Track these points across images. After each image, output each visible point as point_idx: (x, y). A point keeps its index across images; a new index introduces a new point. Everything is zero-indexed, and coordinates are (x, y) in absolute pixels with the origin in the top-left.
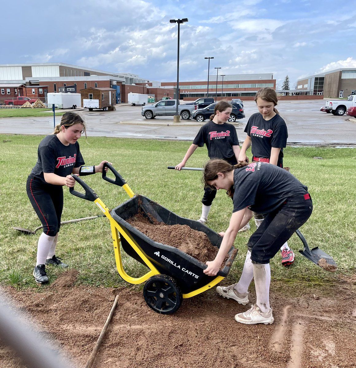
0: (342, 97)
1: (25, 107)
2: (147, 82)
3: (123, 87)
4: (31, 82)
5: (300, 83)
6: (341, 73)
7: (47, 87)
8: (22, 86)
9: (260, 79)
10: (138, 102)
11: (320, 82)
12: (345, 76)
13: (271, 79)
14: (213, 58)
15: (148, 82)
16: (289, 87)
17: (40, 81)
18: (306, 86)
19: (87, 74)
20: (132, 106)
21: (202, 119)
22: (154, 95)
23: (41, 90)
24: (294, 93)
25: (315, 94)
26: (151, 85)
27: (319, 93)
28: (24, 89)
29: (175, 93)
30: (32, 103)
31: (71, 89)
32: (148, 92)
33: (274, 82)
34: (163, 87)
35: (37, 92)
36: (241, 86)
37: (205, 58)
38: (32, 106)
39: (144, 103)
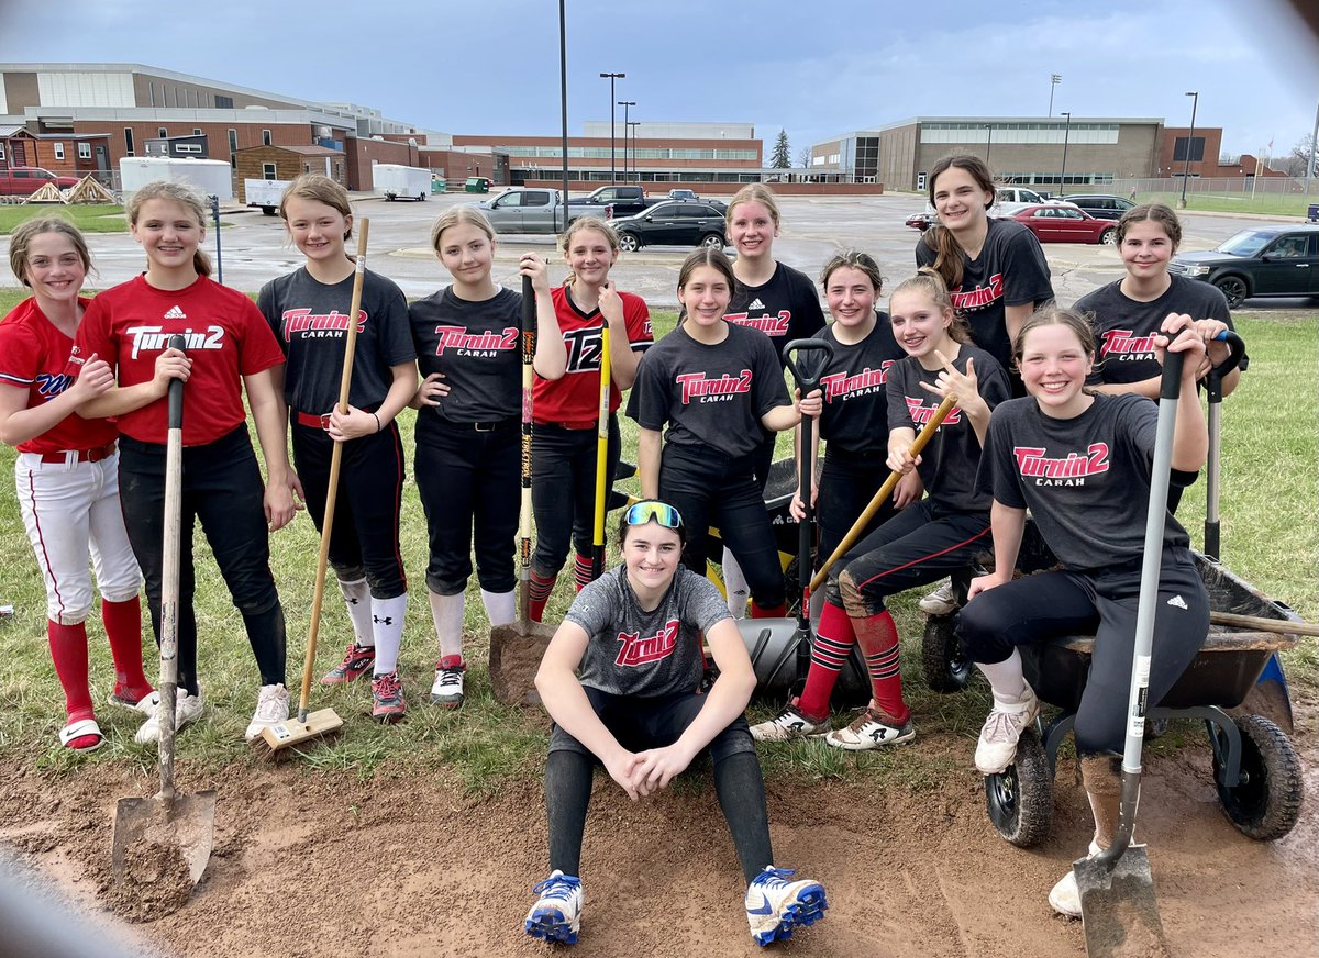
0: (923, 190)
1: (39, 199)
2: (407, 132)
3: (350, 144)
4: (43, 121)
5: (817, 151)
6: (920, 127)
7: (105, 138)
8: (22, 134)
9: (722, 138)
10: (405, 190)
11: (869, 149)
12: (929, 137)
13: (749, 138)
14: (623, 76)
15: (412, 131)
16: (789, 160)
17: (74, 119)
18: (834, 159)
19: (224, 101)
20: (387, 201)
21: (633, 246)
22: (442, 171)
23: (84, 147)
24: (806, 177)
25: (858, 179)
26: (422, 139)
27: (869, 177)
28: (28, 144)
29: (496, 168)
30: (62, 186)
31: (188, 146)
32: (423, 160)
33: (756, 145)
34: (460, 149)
35: (72, 153)
36: (673, 154)
37: (602, 75)
38: (65, 195)
39: (423, 195)
